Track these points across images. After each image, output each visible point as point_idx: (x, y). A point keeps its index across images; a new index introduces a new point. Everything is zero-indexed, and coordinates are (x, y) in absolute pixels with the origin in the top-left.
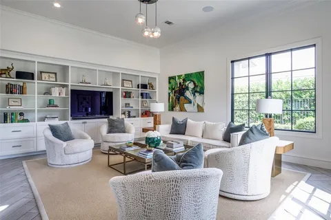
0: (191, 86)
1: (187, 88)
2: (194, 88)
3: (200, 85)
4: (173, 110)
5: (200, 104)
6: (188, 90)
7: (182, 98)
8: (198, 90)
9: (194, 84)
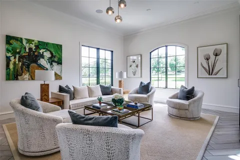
0: (47, 55)
1: (42, 56)
2: (50, 58)
3: (58, 56)
4: (17, 79)
5: (58, 73)
6: (43, 58)
7: (33, 65)
8: (55, 60)
9: (52, 53)
